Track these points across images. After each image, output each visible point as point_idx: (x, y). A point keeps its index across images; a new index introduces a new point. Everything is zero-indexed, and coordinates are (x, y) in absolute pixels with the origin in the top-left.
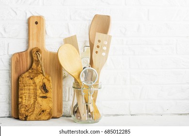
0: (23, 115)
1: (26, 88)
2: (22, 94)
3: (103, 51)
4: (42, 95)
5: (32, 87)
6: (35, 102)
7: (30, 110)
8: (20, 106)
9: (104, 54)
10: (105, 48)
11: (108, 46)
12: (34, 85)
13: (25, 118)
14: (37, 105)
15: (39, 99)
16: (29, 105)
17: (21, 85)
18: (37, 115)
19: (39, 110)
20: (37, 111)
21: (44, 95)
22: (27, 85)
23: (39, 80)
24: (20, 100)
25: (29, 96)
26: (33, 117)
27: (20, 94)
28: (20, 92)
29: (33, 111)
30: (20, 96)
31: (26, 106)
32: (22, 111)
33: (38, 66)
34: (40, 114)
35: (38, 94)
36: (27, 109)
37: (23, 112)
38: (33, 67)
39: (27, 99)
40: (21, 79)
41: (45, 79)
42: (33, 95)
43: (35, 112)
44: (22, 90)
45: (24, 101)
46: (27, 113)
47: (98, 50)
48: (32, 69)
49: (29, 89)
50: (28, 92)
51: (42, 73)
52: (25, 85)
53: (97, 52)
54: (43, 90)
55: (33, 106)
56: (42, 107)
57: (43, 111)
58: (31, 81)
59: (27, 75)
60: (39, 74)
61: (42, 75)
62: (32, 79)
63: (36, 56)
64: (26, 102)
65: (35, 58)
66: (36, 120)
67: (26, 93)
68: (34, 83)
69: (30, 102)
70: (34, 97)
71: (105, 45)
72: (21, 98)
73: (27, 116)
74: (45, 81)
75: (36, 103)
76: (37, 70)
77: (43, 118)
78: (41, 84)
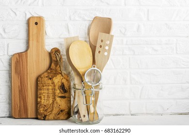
0: (42, 115)
1: (45, 88)
2: (41, 94)
3: (105, 50)
4: (60, 95)
5: (50, 87)
6: (53, 102)
7: (49, 110)
8: (38, 106)
9: (106, 54)
10: (107, 48)
11: (110, 46)
12: (52, 85)
13: (44, 117)
14: (55, 105)
15: (58, 99)
16: (48, 105)
17: (40, 85)
18: (55, 115)
19: (58, 109)
20: (55, 111)
21: (63, 95)
22: (46, 85)
23: (58, 80)
24: (39, 100)
25: (48, 96)
26: (51, 116)
27: (39, 94)
28: (39, 92)
29: (52, 111)
30: (39, 96)
31: (45, 106)
32: (41, 110)
33: (56, 66)
34: (59, 114)
35: (57, 94)
36: (46, 108)
37: (42, 112)
38: (51, 67)
39: (46, 98)
40: (40, 79)
41: (64, 79)
42: (52, 95)
43: (54, 112)
44: (41, 89)
45: (43, 101)
46: (45, 113)
47: (100, 49)
48: (51, 69)
49: (48, 89)
50: (46, 91)
51: (61, 73)
52: (44, 85)
53: (99, 52)
54: (61, 90)
55: (51, 106)
56: (61, 107)
57: (62, 111)
58: (50, 82)
59: (46, 75)
60: (58, 74)
61: (60, 75)
62: (51, 79)
63: (55, 56)
64: (45, 101)
65: (54, 58)
66: (54, 119)
67: (45, 93)
68: (53, 83)
69: (49, 102)
70: (53, 97)
71: (107, 45)
72: (40, 97)
73: (46, 116)
74: (64, 81)
75: (55, 103)
76: (56, 70)
77: (62, 117)
78: (60, 84)
